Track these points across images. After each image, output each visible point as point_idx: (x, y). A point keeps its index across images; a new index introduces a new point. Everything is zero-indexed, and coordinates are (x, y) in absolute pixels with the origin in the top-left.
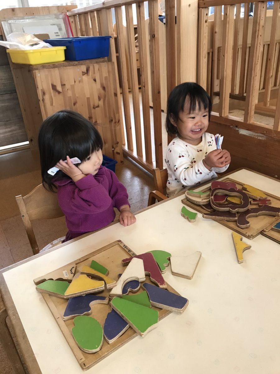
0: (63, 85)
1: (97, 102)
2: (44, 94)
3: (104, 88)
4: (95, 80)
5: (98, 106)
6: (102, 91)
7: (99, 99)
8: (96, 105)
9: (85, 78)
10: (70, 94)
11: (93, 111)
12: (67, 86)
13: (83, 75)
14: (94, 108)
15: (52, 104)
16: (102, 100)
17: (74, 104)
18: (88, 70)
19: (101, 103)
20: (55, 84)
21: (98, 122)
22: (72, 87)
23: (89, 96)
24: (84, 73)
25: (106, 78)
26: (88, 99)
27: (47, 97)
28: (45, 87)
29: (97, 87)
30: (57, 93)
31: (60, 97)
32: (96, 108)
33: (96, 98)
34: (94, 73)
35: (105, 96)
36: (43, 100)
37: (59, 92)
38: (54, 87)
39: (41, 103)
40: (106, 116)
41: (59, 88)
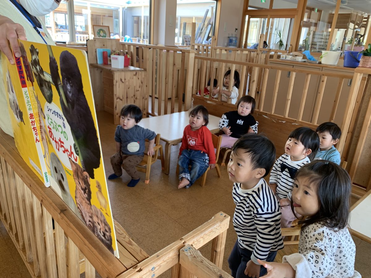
0: (125, 79)
1: (138, 89)
2: (117, 82)
3: (142, 83)
4: (139, 79)
5: (138, 91)
6: (141, 84)
7: (139, 87)
8: (138, 90)
9: (135, 77)
10: (127, 83)
11: (136, 92)
12: (127, 80)
13: (134, 76)
14: (137, 91)
15: (119, 87)
16: (140, 88)
17: (129, 88)
18: (136, 74)
19: (140, 89)
20: (122, 78)
21: (138, 98)
22: (129, 80)
23: (135, 85)
24: (134, 75)
25: (143, 78)
26: (135, 87)
27: (118, 84)
28: (118, 80)
29: (139, 81)
30: (122, 83)
31: (123, 84)
32: (138, 92)
33: (138, 86)
34: (139, 75)
35: (142, 86)
36: (116, 85)
37: (123, 82)
38: (121, 80)
39: (115, 86)
40: (141, 96)
41: (123, 80)
